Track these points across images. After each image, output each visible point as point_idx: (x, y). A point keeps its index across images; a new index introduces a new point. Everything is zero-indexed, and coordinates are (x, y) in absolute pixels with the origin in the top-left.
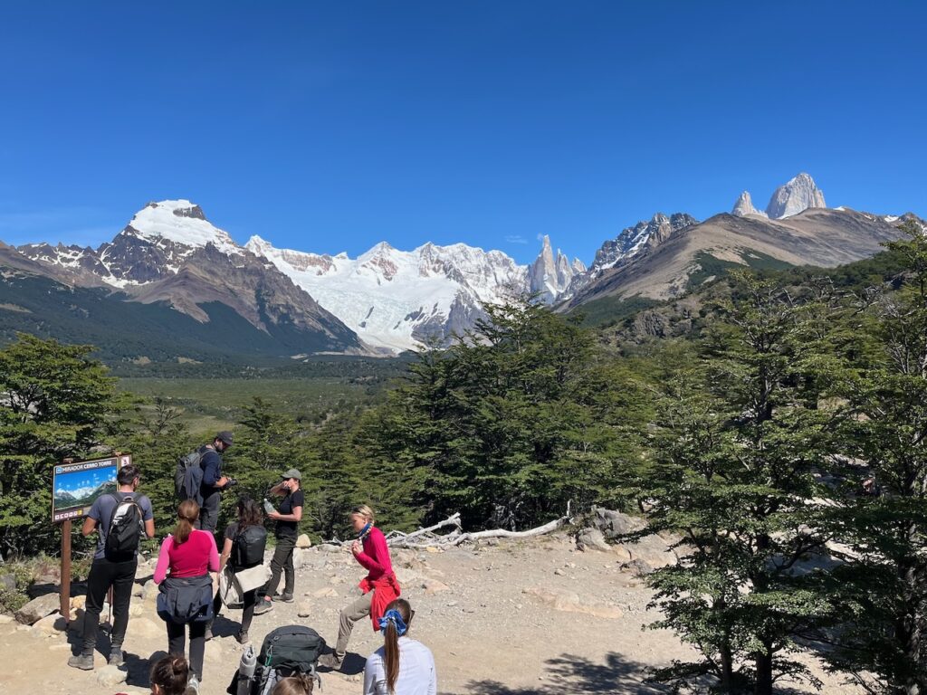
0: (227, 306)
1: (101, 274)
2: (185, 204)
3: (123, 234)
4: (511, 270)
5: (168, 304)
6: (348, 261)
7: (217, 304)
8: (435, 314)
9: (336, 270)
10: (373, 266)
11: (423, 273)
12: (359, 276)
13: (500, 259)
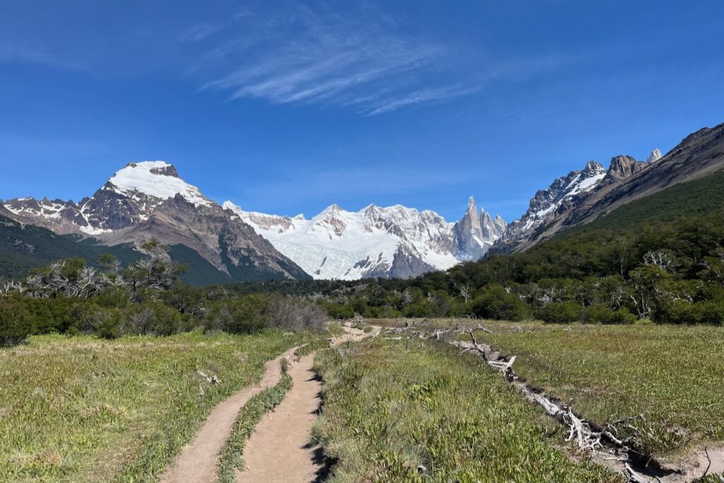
0: (190, 249)
1: (80, 224)
2: (161, 164)
3: (102, 189)
4: (441, 226)
5: (130, 246)
6: (305, 221)
7: (181, 246)
8: (380, 262)
9: (294, 228)
10: (326, 224)
11: (368, 229)
12: (314, 233)
13: (432, 218)
